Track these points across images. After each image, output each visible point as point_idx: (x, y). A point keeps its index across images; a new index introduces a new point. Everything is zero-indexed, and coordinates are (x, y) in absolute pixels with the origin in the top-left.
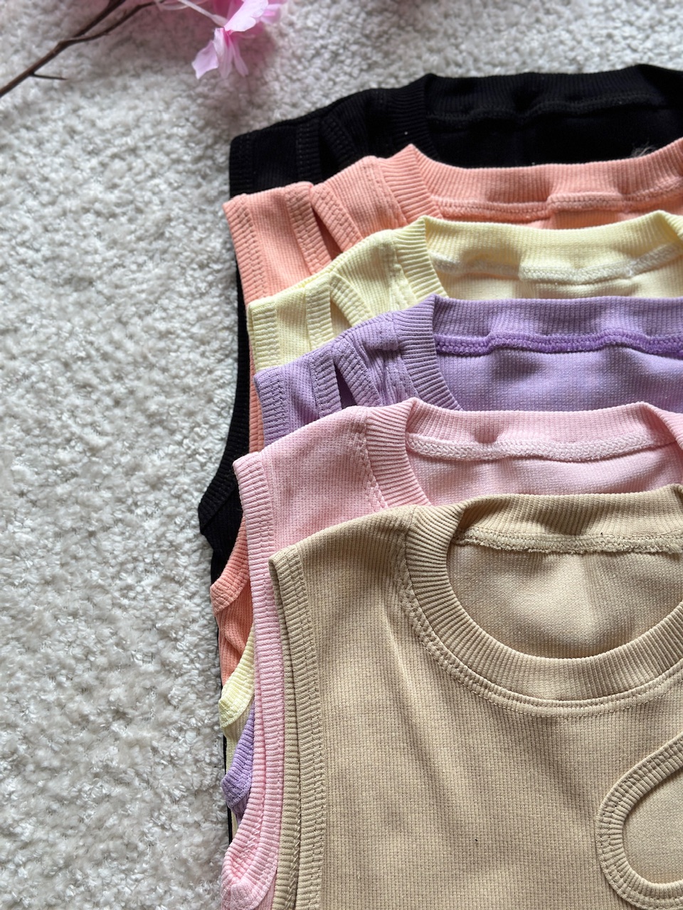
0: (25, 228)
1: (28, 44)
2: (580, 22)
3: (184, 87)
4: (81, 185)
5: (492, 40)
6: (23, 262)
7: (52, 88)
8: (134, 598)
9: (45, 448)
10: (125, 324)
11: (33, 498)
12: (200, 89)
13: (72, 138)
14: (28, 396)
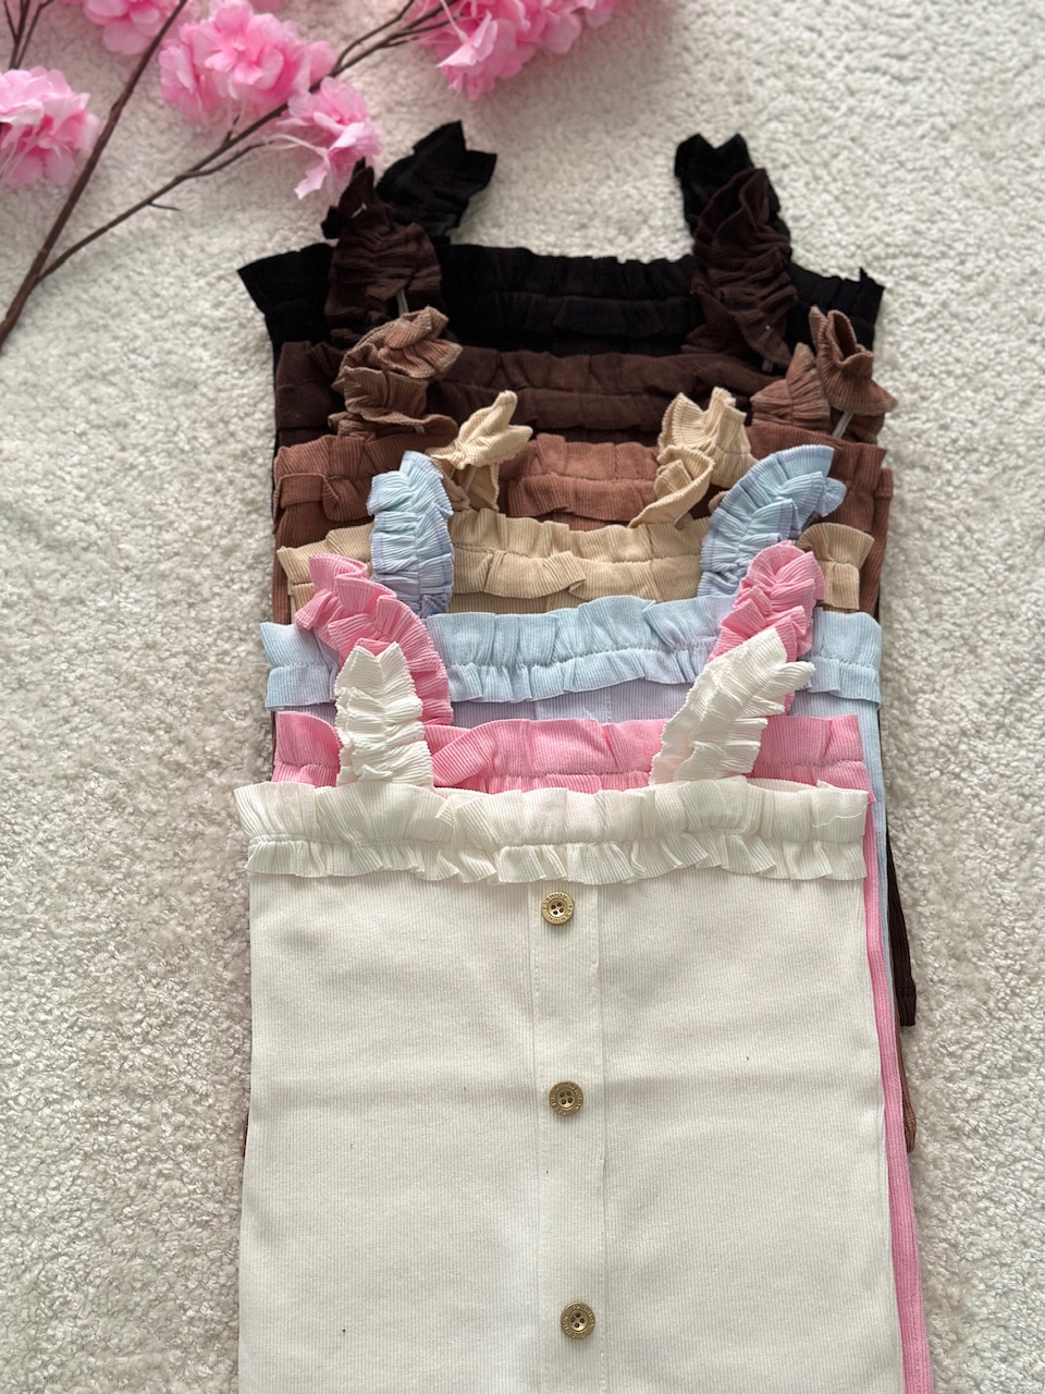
0: (136, 337)
1: (144, 179)
2: (645, 181)
3: (285, 221)
4: (189, 302)
5: (567, 192)
6: (133, 366)
7: (165, 218)
8: (229, 664)
9: (149, 530)
10: (227, 423)
11: (136, 572)
12: (301, 223)
13: (182, 261)
14: (136, 484)
